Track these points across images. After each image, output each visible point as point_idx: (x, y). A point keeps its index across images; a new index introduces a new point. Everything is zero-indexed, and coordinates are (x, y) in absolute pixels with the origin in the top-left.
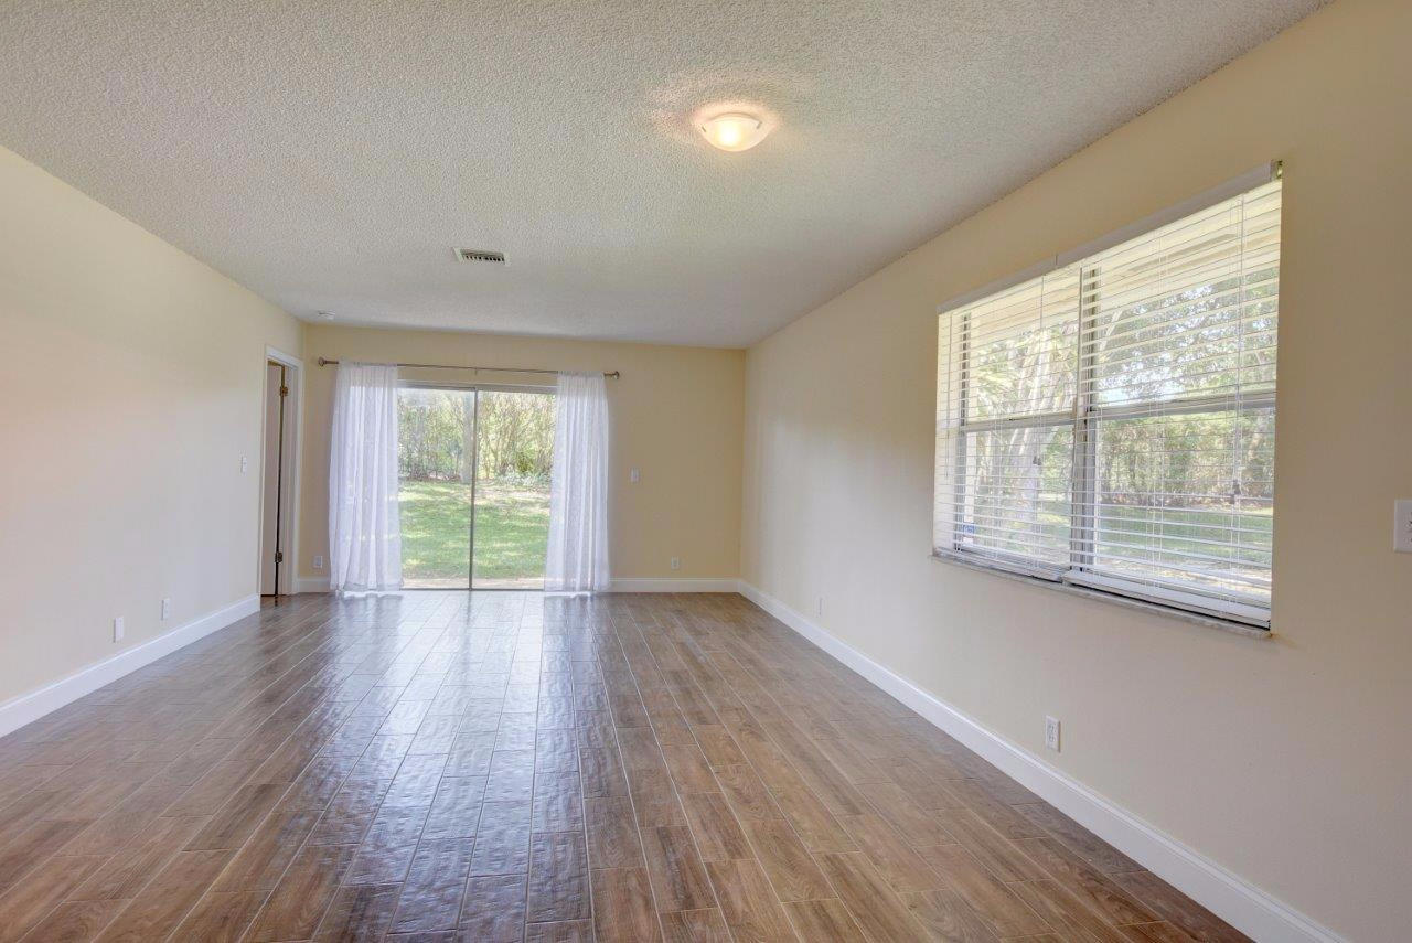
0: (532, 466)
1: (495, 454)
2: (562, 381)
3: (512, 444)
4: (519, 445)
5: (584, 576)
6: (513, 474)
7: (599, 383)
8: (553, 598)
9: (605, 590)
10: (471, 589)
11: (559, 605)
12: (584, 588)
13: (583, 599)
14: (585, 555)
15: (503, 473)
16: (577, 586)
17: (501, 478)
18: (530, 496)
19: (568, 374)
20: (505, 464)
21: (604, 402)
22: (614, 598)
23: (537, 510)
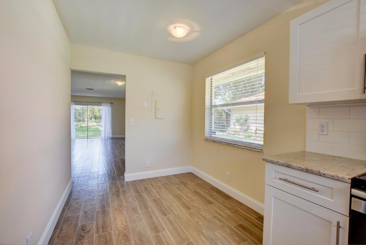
0: (97, 118)
1: (89, 115)
2: (103, 104)
3: (93, 113)
4: (94, 114)
5: (108, 135)
6: (93, 120)
7: (109, 104)
8: (102, 139)
9: (111, 137)
10: (88, 138)
11: (104, 140)
12: (108, 137)
13: (108, 139)
14: (108, 132)
15: (91, 119)
16: (107, 137)
17: (91, 120)
18: (95, 124)
19: (104, 103)
20: (91, 118)
21: (110, 107)
22: (112, 138)
23: (97, 127)
